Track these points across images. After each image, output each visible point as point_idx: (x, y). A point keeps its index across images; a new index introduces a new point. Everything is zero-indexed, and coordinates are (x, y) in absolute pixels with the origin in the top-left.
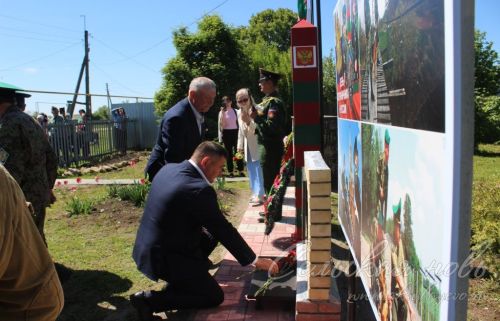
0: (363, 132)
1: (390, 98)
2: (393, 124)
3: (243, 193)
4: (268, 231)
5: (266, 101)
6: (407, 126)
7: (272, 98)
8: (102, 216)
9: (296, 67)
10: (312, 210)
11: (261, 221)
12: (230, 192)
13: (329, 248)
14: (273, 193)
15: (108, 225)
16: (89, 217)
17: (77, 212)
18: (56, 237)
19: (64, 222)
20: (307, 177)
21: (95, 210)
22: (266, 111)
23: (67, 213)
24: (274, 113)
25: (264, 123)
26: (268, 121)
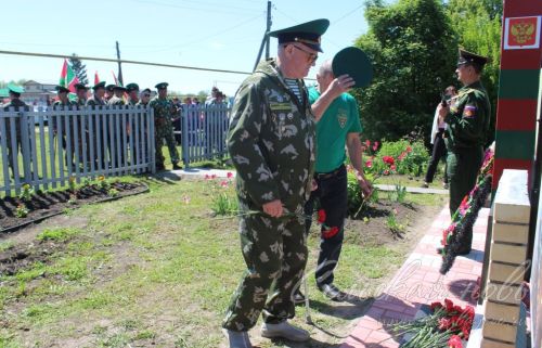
3: (428, 209)
4: (446, 269)
5: (463, 94)
7: (471, 90)
9: (507, 47)
12: (410, 206)
14: (457, 219)
17: (223, 213)
18: (194, 239)
19: (207, 222)
22: (461, 108)
23: (212, 212)
24: (472, 111)
25: (457, 124)
26: (462, 122)
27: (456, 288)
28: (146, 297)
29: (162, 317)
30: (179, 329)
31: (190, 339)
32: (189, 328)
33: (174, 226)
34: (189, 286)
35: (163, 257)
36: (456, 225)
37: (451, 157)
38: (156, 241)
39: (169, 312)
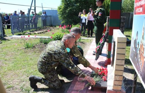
3: (87, 43)
4: (97, 59)
5: (98, 9)
7: (100, 8)
8: (37, 49)
10: (117, 54)
11: (94, 54)
12: (83, 43)
13: (123, 70)
14: (99, 44)
15: (38, 53)
16: (32, 49)
17: (28, 48)
18: (20, 56)
19: (23, 51)
21: (34, 47)
22: (98, 13)
23: (24, 48)
24: (101, 14)
25: (97, 18)
26: (98, 17)
27: (100, 64)
28: (8, 75)
29: (14, 81)
30: (21, 83)
31: (25, 86)
32: (24, 83)
33: (13, 53)
34: (21, 70)
35: (11, 62)
36: (99, 46)
37: (95, 28)
38: (7, 58)
39: (16, 79)
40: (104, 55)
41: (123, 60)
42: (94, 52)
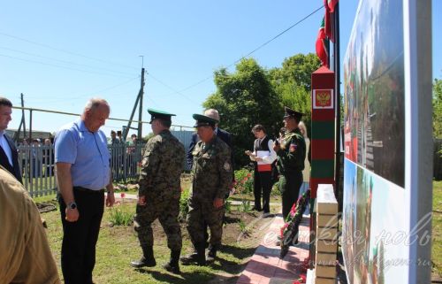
0: (358, 174)
1: (373, 147)
2: (375, 172)
4: (284, 254)
5: (288, 136)
6: (383, 176)
7: (294, 134)
9: (315, 107)
10: (319, 240)
11: (278, 244)
12: (254, 215)
14: (290, 219)
17: (119, 223)
19: (107, 231)
20: (316, 209)
22: (288, 146)
23: (110, 223)
24: (295, 148)
25: (286, 156)
26: (289, 155)
34: (101, 278)
36: (289, 223)
37: (282, 178)
40: (302, 246)
41: (333, 253)
42: (279, 238)
